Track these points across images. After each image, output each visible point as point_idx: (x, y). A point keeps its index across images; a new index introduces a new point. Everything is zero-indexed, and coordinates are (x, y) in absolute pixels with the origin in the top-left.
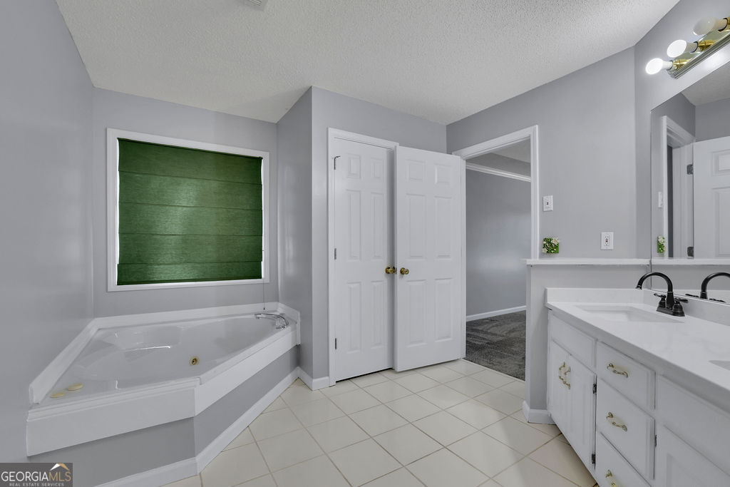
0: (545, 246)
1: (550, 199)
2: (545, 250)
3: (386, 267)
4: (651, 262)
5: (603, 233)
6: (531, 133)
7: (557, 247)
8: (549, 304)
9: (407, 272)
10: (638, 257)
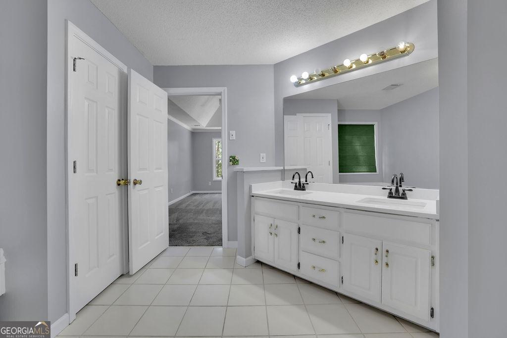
0: (231, 161)
1: (233, 133)
2: (231, 163)
3: (116, 180)
4: (284, 168)
5: (261, 154)
6: (223, 92)
7: (237, 161)
8: (254, 194)
9: (140, 182)
10: (276, 166)
